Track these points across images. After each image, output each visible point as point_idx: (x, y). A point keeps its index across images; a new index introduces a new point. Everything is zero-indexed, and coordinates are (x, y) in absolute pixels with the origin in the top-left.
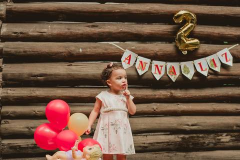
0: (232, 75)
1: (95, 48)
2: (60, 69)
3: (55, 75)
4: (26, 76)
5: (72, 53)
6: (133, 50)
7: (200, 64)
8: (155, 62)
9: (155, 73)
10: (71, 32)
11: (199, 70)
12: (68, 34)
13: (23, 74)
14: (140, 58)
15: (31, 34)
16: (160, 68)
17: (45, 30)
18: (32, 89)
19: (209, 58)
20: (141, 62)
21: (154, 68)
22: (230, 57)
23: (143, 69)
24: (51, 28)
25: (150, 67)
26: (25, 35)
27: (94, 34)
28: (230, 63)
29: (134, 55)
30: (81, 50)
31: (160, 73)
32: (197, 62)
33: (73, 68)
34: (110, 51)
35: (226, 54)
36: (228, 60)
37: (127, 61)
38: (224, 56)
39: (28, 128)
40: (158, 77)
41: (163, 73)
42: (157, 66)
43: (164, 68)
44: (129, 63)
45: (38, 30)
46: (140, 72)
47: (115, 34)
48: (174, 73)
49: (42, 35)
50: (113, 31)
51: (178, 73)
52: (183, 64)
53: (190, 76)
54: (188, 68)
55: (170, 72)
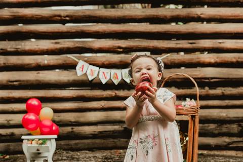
1: (57, 60)
2: (30, 76)
5: (39, 64)
6: (85, 61)
8: (102, 70)
9: (102, 78)
10: (39, 48)
12: (37, 50)
14: (91, 67)
15: (10, 50)
16: (106, 74)
17: (20, 47)
20: (91, 70)
21: (101, 74)
23: (92, 75)
24: (24, 45)
26: (5, 51)
27: (56, 49)
29: (86, 65)
30: (46, 62)
31: (106, 78)
33: (40, 75)
34: (68, 62)
37: (81, 69)
39: (7, 120)
40: (104, 82)
41: (108, 78)
42: (104, 73)
43: (109, 74)
44: (82, 71)
45: (14, 46)
46: (90, 78)
47: (72, 48)
48: (117, 78)
49: (17, 51)
50: (71, 47)
51: (120, 78)
52: (124, 71)
53: (128, 81)
54: (127, 74)
55: (113, 78)
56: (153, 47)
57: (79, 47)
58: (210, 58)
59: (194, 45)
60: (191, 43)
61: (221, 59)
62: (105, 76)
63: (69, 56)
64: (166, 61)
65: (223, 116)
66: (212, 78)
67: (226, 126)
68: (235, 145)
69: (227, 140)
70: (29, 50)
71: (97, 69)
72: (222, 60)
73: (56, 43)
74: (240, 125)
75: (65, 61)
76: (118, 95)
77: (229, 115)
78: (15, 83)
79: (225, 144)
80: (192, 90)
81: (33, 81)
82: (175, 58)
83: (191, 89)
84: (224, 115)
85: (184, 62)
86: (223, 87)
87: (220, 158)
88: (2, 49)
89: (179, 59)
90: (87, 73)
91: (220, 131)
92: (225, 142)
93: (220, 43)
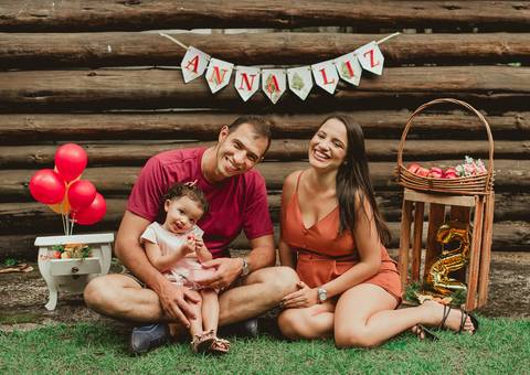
0: (382, 91)
1: (135, 43)
2: (74, 82)
3: (67, 93)
4: (15, 95)
5: (95, 53)
6: (202, 48)
7: (323, 71)
8: (241, 69)
9: (241, 88)
10: (92, 15)
11: (320, 83)
12: (86, 19)
13: (11, 91)
14: (215, 62)
15: (21, 18)
16: (250, 79)
17: (46, 11)
18: (28, 117)
19: (340, 61)
20: (216, 69)
21: (239, 78)
22: (379, 58)
23: (219, 82)
24: (56, 7)
25: (233, 77)
26: (10, 21)
27: (134, 17)
28: (378, 70)
29: (203, 57)
30: (110, 49)
31: (250, 89)
32: (317, 67)
33: (98, 79)
34: (161, 49)
35: (372, 52)
36: (375, 63)
37: (192, 67)
38: (368, 56)
39: (23, 184)
40: (245, 95)
41: (255, 87)
42: (244, 75)
43: (257, 79)
44: (195, 70)
45: (32, 10)
46: (214, 88)
47: (170, 16)
48: (277, 88)
49: (40, 21)
50: (168, 12)
51: (283, 88)
52: (292, 72)
53: (303, 94)
54: (300, 79)
55: (267, 87)
56: (360, 14)
57: (187, 14)
58: (491, 43)
59: (457, 13)
60: (450, 8)
61: (518, 47)
62: (249, 82)
63: (162, 33)
64: (391, 50)
65: (515, 177)
66: (496, 91)
67: (522, 198)
70: (68, 19)
71: (229, 66)
72: (520, 50)
73: (132, 3)
75: (154, 47)
76: (277, 125)
78: (38, 98)
79: (517, 237)
80: (448, 117)
81: (81, 93)
82: (412, 42)
83: (446, 114)
84: (520, 173)
85: (432, 51)
86: (521, 111)
87: (506, 273)
88: (3, 17)
89: (419, 46)
90: (208, 77)
91: (508, 210)
92: (518, 233)
93: (517, 8)
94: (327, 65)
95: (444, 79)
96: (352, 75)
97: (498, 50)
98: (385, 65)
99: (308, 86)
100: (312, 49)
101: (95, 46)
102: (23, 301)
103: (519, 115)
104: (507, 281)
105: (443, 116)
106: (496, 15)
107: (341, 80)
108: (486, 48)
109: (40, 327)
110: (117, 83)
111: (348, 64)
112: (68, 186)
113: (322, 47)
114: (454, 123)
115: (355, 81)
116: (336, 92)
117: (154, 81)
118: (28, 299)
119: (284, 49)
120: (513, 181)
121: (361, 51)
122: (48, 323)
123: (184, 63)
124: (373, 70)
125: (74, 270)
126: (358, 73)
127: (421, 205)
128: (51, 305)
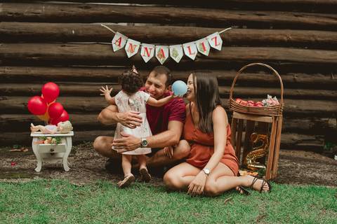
0: (221, 59)
1: (87, 29)
2: (54, 50)
3: (49, 55)
4: (22, 56)
5: (65, 34)
6: (123, 33)
7: (189, 47)
8: (144, 45)
9: (144, 56)
10: (65, 13)
11: (187, 54)
12: (61, 15)
14: (130, 41)
15: (27, 14)
16: (149, 51)
17: (40, 11)
18: (28, 68)
19: (198, 42)
20: (131, 44)
21: (143, 50)
22: (220, 41)
23: (132, 51)
24: (45, 9)
25: (140, 50)
26: (20, 16)
27: (87, 15)
28: (219, 48)
29: (124, 39)
30: (73, 32)
31: (149, 56)
32: (185, 45)
33: (67, 48)
34: (101, 33)
35: (216, 38)
36: (218, 44)
37: (118, 43)
38: (214, 40)
40: (146, 59)
41: (152, 55)
42: (146, 48)
43: (153, 51)
44: (119, 45)
45: (32, 10)
46: (130, 55)
47: (107, 15)
48: (163, 56)
49: (37, 16)
50: (106, 13)
51: (167, 56)
52: (172, 47)
53: (177, 60)
54: (176, 51)
55: (158, 55)
58: (282, 35)
59: (263, 17)
60: (259, 15)
61: (296, 37)
62: (148, 52)
63: (102, 24)
64: (226, 37)
65: (292, 108)
66: (282, 61)
67: (296, 120)
68: (305, 144)
69: (296, 137)
70: (51, 15)
71: (138, 43)
72: (297, 39)
73: (87, 7)
74: (312, 120)
75: (97, 32)
77: (301, 107)
78: (34, 58)
81: (57, 56)
82: (238, 33)
83: (256, 73)
84: (295, 106)
85: (248, 38)
86: (296, 73)
87: (286, 161)
88: (16, 14)
89: (242, 35)
90: (126, 49)
91: (287, 126)
93: (296, 16)
94: (191, 44)
95: (255, 54)
96: (205, 50)
97: (285, 38)
98: (223, 45)
99: (181, 56)
100: (183, 35)
101: (66, 30)
102: (23, 166)
103: (296, 75)
104: (287, 165)
105: (254, 74)
106: (285, 19)
107: (199, 52)
108: (278, 37)
109: (32, 180)
110: (77, 50)
111: (203, 44)
112: (48, 105)
113: (189, 34)
114: (260, 78)
115: (206, 53)
116: (195, 59)
117: (97, 50)
118: (26, 166)
119: (168, 35)
120: (291, 111)
121: (210, 37)
122: (37, 178)
123: (113, 41)
124: (216, 48)
125: (52, 150)
126: (208, 49)
127: (242, 121)
128: (38, 169)
